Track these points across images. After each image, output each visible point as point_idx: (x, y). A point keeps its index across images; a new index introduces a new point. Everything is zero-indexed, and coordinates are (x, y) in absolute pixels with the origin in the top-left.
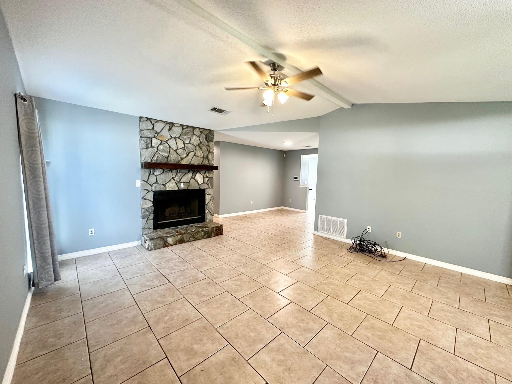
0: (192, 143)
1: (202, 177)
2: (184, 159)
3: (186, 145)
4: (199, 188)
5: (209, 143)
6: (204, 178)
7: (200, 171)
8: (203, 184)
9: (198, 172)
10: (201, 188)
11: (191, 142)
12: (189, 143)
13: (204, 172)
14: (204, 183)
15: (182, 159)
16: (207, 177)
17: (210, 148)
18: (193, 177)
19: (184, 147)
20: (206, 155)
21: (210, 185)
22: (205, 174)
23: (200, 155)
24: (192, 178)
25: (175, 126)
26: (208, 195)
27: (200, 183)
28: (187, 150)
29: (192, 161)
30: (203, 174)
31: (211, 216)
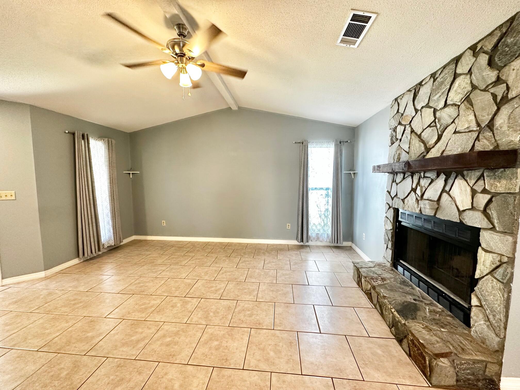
0: (451, 103)
1: (469, 189)
2: (433, 147)
3: (438, 114)
4: (459, 221)
5: (506, 70)
6: (474, 193)
7: (465, 173)
8: (471, 212)
9: (460, 177)
10: (464, 221)
11: (449, 102)
12: (446, 105)
13: (478, 173)
14: (473, 208)
15: (428, 150)
16: (484, 191)
17: (507, 85)
18: (447, 188)
19: (434, 121)
20: (485, 119)
21: (496, 222)
22: (481, 182)
23: (466, 126)
24: (443, 191)
25: (423, 85)
26: (483, 249)
27: (461, 209)
28: (438, 126)
29: (448, 148)
30: (473, 182)
31: (488, 326)
